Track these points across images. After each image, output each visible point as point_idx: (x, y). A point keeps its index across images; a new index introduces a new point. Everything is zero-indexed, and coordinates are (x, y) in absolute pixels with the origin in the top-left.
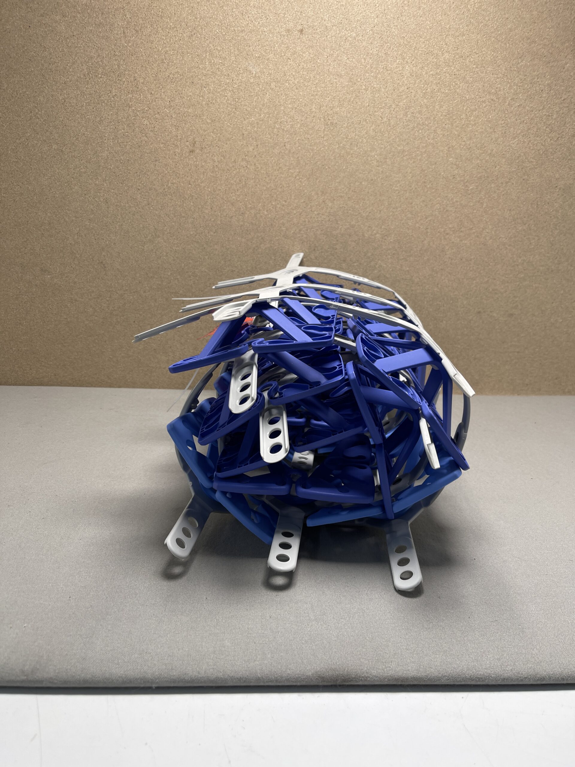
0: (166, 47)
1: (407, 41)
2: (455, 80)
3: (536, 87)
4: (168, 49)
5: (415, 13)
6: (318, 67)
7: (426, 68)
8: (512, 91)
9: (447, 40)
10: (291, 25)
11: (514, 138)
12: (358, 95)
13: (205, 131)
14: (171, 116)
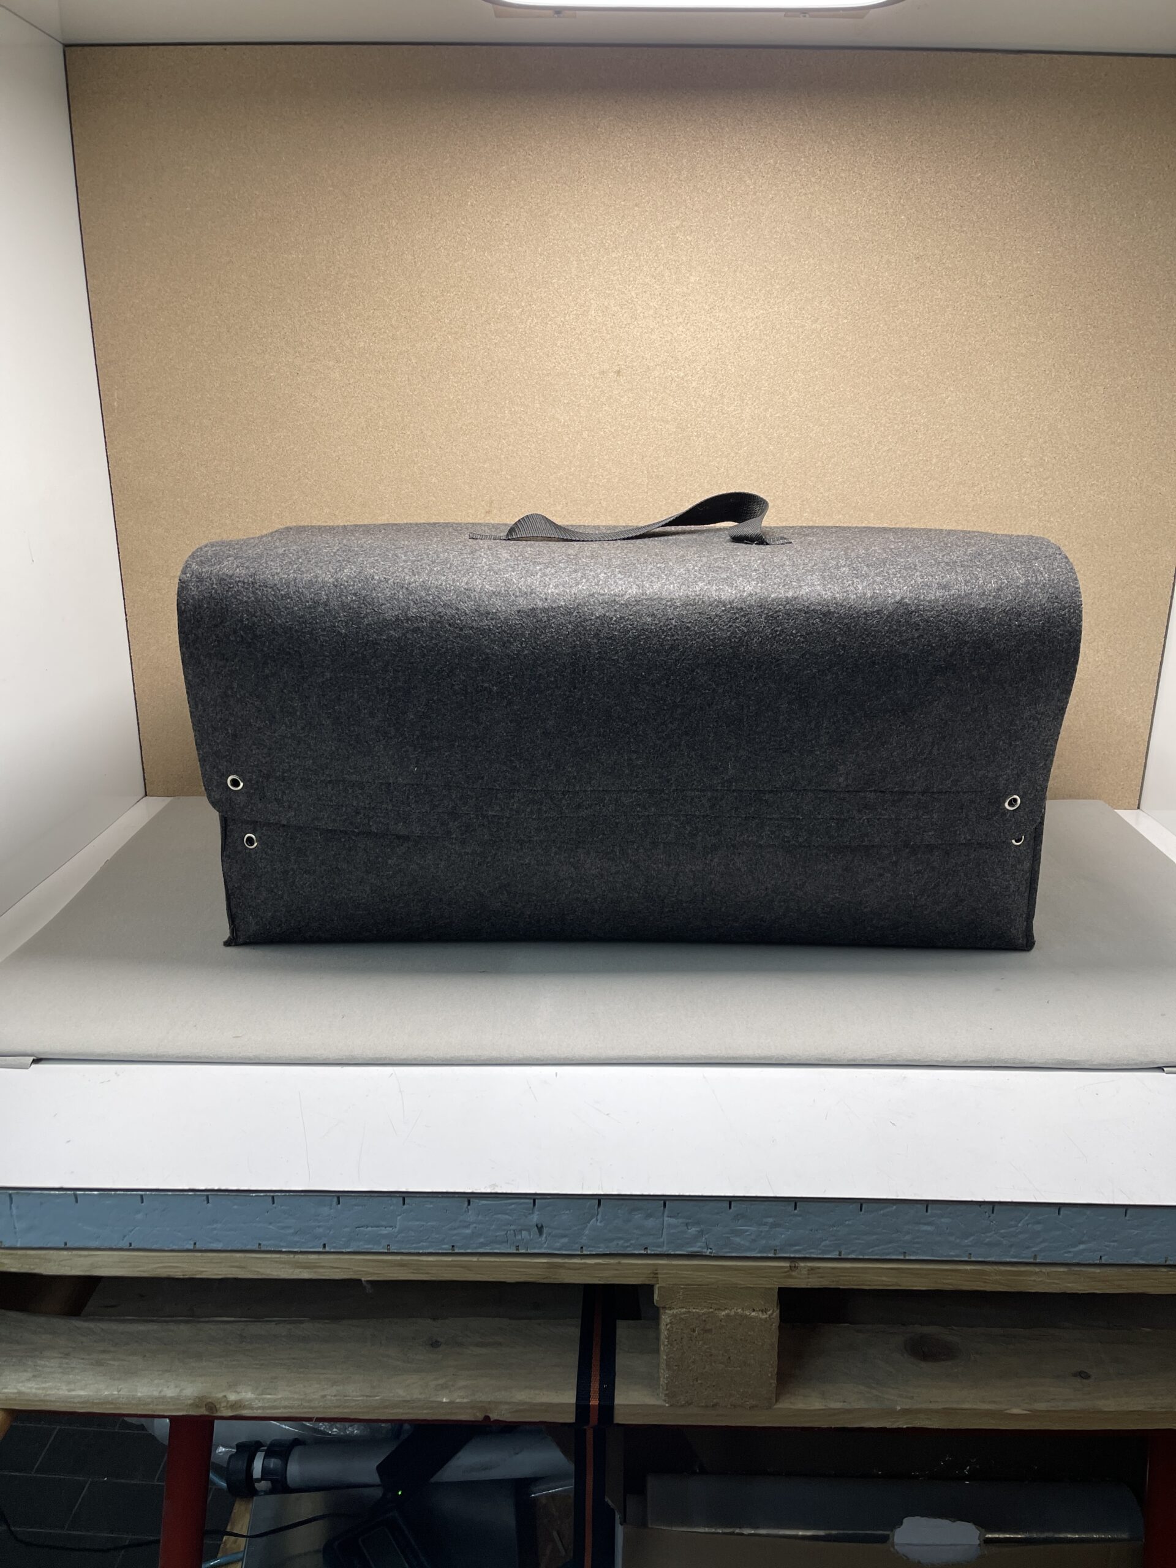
0: (458, 395)
1: (746, 380)
2: (806, 423)
3: (908, 427)
4: (459, 397)
5: (756, 347)
6: (639, 412)
7: (770, 410)
8: (878, 432)
9: (796, 377)
10: (606, 366)
11: (884, 489)
12: (689, 442)
13: (504, 488)
14: (464, 472)
